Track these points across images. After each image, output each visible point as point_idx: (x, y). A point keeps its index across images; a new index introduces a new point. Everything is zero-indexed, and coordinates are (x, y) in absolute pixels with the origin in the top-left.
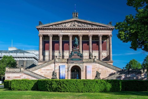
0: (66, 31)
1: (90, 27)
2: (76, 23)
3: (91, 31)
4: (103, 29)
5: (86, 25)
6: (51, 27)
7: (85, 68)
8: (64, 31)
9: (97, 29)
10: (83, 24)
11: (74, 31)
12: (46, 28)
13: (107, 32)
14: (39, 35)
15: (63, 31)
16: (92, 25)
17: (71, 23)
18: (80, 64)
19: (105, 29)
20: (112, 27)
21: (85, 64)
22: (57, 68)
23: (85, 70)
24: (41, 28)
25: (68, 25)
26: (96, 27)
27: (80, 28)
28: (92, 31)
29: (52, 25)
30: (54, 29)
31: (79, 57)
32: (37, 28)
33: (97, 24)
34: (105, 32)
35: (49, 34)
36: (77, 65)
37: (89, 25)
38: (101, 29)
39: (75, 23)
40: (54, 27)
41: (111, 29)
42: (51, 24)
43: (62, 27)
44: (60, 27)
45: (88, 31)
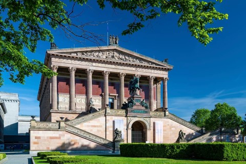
0: (100, 65)
1: (137, 62)
2: (116, 54)
3: (138, 69)
4: (156, 67)
5: (131, 59)
6: (74, 55)
8: (97, 64)
9: (147, 67)
10: (126, 57)
11: (113, 66)
12: (65, 56)
13: (161, 73)
14: (52, 66)
15: (94, 64)
17: (108, 53)
18: (146, 119)
19: (159, 68)
20: (169, 67)
22: (110, 124)
25: (103, 56)
26: (146, 64)
27: (122, 62)
28: (140, 69)
29: (76, 52)
30: (80, 59)
33: (149, 59)
34: (159, 73)
39: (114, 54)
40: (80, 55)
41: (168, 69)
43: (92, 57)
44: (90, 56)
45: (134, 69)
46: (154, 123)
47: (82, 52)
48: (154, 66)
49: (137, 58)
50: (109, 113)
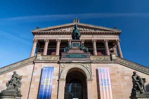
0: (66, 36)
1: (93, 31)
3: (94, 36)
4: (108, 33)
7: (94, 73)
8: (63, 35)
9: (101, 34)
10: (84, 29)
12: (42, 33)
13: (113, 37)
14: (33, 40)
15: (61, 36)
16: (95, 29)
17: (71, 28)
18: (85, 65)
19: (110, 33)
20: (118, 32)
21: (94, 66)
22: (37, 73)
23: (94, 78)
24: (37, 33)
25: (68, 30)
26: (100, 31)
28: (96, 36)
29: (49, 30)
31: (82, 52)
33: (101, 28)
34: (111, 37)
35: (45, 39)
36: (79, 66)
37: (92, 30)
38: (106, 33)
40: (52, 31)
42: (49, 28)
44: (59, 31)
45: (91, 36)
46: (97, 71)
47: (54, 29)
49: (92, 28)
50: (39, 60)
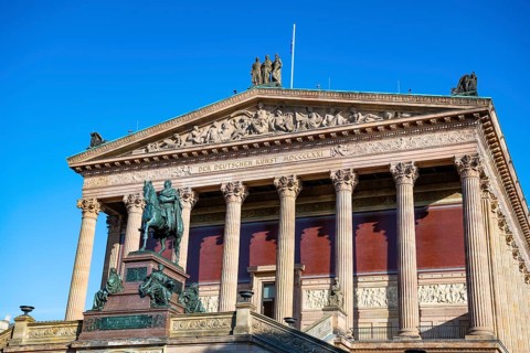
0: (212, 166)
1: (338, 122)
2: (263, 114)
4: (413, 124)
5: (315, 118)
6: (138, 154)
8: (203, 165)
10: (299, 117)
11: (254, 161)
12: (112, 164)
13: (444, 141)
14: (80, 203)
15: (195, 169)
16: (349, 110)
24: (93, 166)
25: (222, 134)
28: (353, 146)
29: (143, 144)
30: (154, 163)
32: (73, 168)
34: (431, 143)
35: (125, 193)
37: (335, 114)
38: (400, 126)
39: (257, 116)
40: (155, 150)
42: (139, 136)
43: (190, 145)
44: (183, 144)
45: (326, 152)
47: (160, 138)
48: (406, 119)
49: (337, 109)
